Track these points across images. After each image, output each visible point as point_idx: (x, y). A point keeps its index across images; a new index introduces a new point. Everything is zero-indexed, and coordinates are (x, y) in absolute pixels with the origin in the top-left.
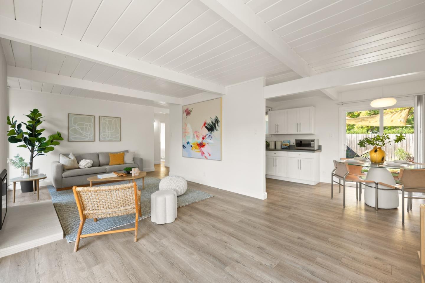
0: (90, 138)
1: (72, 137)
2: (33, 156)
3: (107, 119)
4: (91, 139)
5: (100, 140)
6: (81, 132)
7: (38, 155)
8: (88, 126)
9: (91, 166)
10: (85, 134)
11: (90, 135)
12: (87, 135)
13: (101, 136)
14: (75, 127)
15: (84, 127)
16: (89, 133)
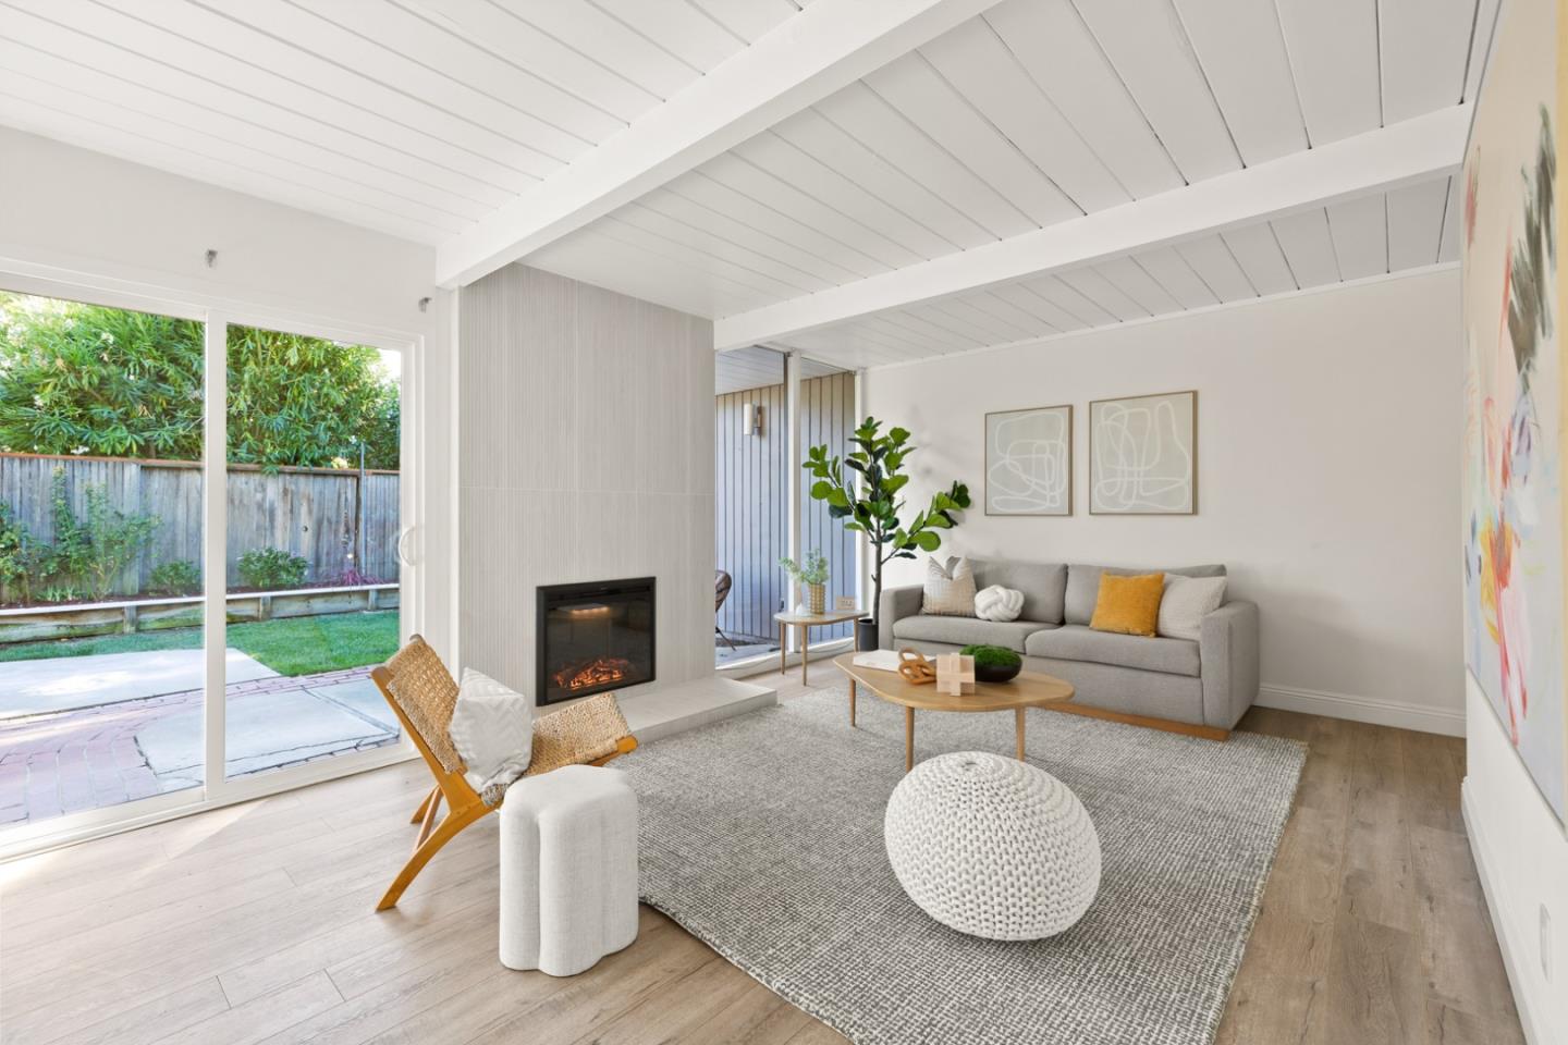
0: (1053, 499)
1: (996, 498)
2: (883, 559)
3: (1124, 410)
4: (1058, 504)
5: (1093, 511)
6: (1024, 477)
7: (897, 556)
8: (1048, 450)
9: (1016, 615)
10: (1037, 484)
11: (1052, 488)
12: (1044, 487)
13: (1095, 492)
14: (1001, 462)
15: (1034, 456)
16: (1050, 479)
